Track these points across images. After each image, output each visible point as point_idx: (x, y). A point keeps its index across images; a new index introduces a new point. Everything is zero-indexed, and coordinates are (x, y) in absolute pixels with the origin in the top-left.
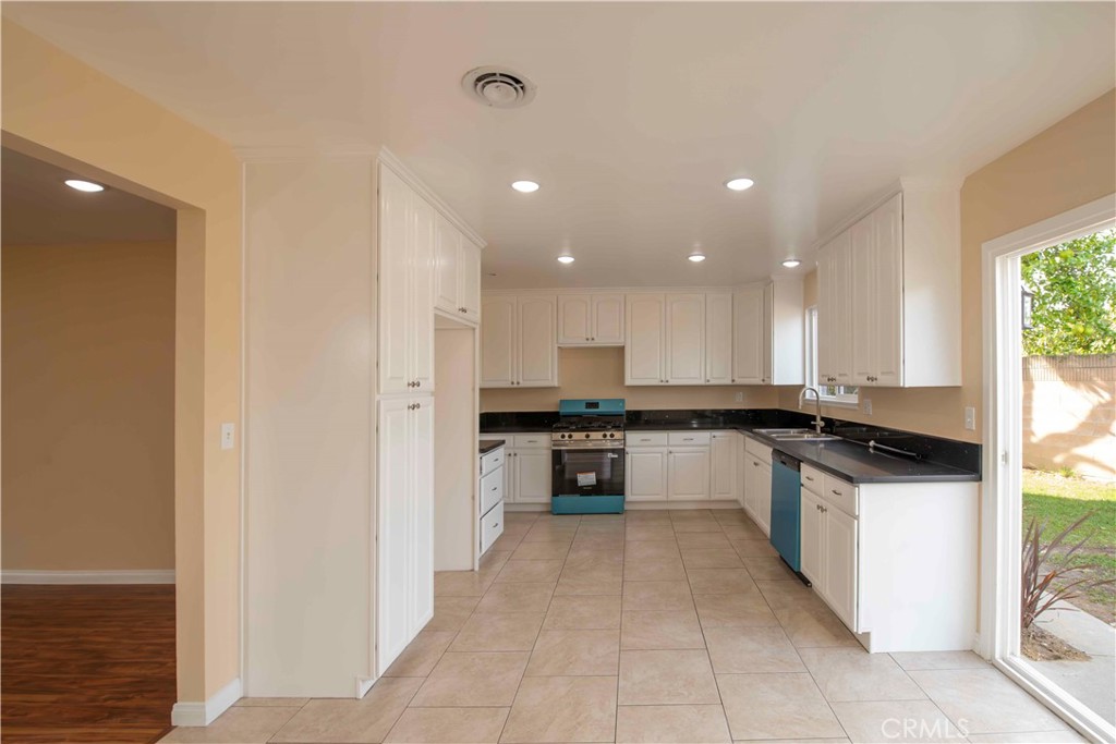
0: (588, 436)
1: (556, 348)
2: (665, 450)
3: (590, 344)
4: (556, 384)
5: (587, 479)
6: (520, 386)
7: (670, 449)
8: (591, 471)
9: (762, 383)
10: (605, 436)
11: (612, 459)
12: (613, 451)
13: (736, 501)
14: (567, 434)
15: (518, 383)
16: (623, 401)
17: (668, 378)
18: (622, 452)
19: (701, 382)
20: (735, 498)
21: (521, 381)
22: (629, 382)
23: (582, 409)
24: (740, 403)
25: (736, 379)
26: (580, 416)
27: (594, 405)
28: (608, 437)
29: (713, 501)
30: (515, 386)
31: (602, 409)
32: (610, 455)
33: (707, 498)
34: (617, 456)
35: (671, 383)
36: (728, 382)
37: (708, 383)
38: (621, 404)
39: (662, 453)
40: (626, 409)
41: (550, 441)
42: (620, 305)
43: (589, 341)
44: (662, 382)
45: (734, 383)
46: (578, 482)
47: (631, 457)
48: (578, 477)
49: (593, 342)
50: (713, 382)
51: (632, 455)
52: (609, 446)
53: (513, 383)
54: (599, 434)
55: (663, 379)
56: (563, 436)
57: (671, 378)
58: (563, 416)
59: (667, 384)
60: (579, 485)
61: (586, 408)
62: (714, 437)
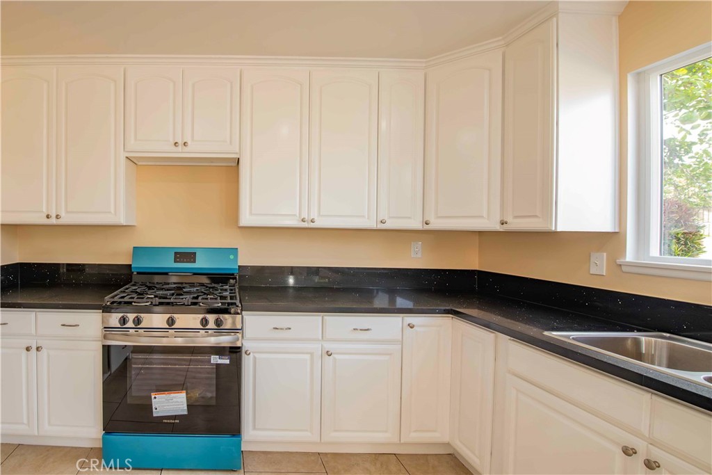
0: (171, 322)
1: (123, 161)
2: (316, 347)
3: (180, 153)
4: (123, 221)
5: (170, 404)
6: (60, 222)
7: (329, 346)
9: (498, 228)
10: (205, 322)
11: (218, 365)
12: (219, 351)
14: (131, 316)
15: (57, 217)
16: (234, 251)
17: (314, 215)
18: (235, 351)
19: (371, 224)
20: (447, 440)
21: (63, 214)
22: (246, 219)
23: (169, 263)
25: (432, 220)
26: (163, 277)
27: (189, 256)
28: (212, 325)
30: (53, 221)
31: (201, 263)
32: (215, 359)
33: (394, 439)
34: (227, 362)
35: (317, 224)
36: (416, 224)
37: (381, 226)
38: (232, 257)
39: (312, 354)
40: (241, 263)
41: (100, 327)
42: (232, 87)
43: (180, 148)
44: (303, 220)
45: (427, 227)
46: (154, 410)
47: (255, 358)
48: (153, 400)
49: (186, 149)
50: (391, 224)
51: (257, 355)
52: (212, 341)
53: (48, 217)
54: (195, 319)
55: (305, 215)
56: (124, 321)
57: (319, 215)
58: (138, 273)
59: (312, 225)
60: (155, 415)
61: (175, 261)
62: (411, 326)
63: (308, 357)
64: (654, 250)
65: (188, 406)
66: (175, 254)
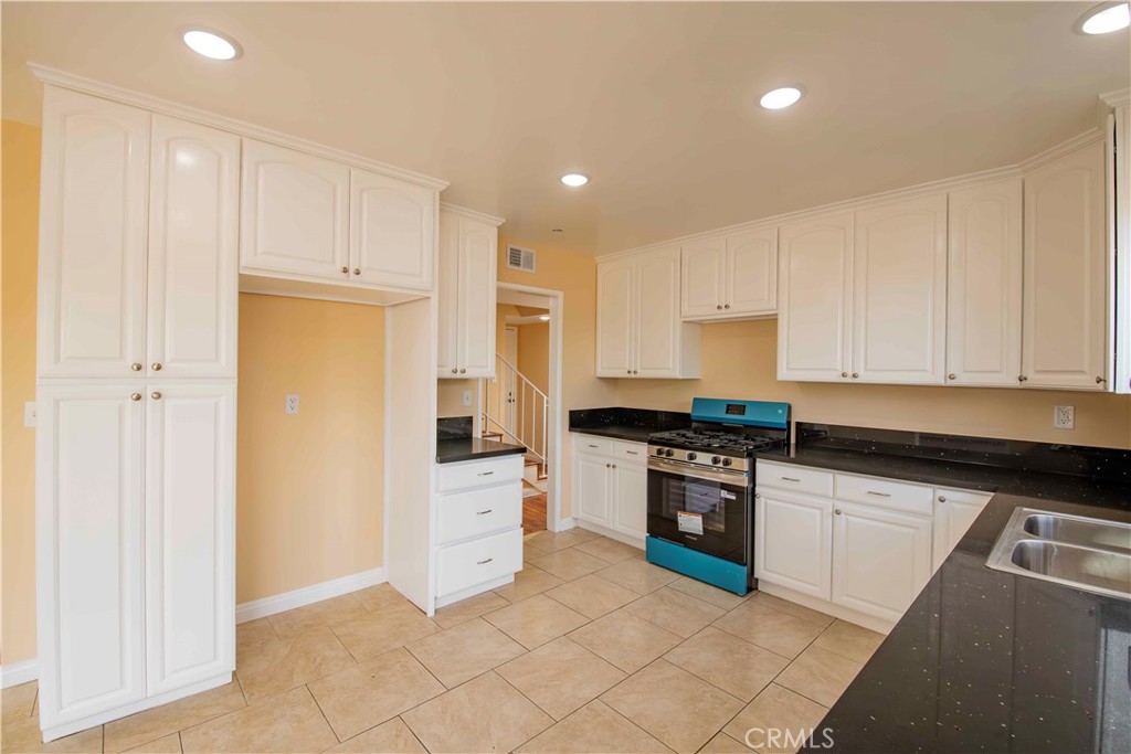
0: (691, 457)
1: (679, 324)
2: (829, 505)
4: (679, 376)
5: (691, 523)
6: (637, 376)
7: (839, 506)
8: (697, 513)
10: (715, 461)
11: (727, 500)
12: (727, 487)
15: (635, 372)
17: (858, 370)
18: (748, 493)
21: (639, 369)
22: (783, 374)
23: (720, 414)
26: (719, 424)
27: (740, 408)
28: (722, 464)
30: (633, 375)
32: (724, 494)
34: (734, 498)
35: (862, 380)
39: (821, 509)
41: (647, 455)
42: (770, 247)
43: (722, 310)
44: (843, 375)
46: (679, 526)
47: (765, 503)
48: (679, 518)
49: (728, 311)
50: (968, 380)
51: (767, 501)
52: (724, 478)
53: (629, 372)
54: (709, 457)
55: (847, 370)
56: (660, 452)
57: (866, 369)
59: (856, 381)
60: (679, 530)
61: (727, 412)
62: (942, 500)
63: (818, 512)
65: (703, 528)
66: (728, 406)
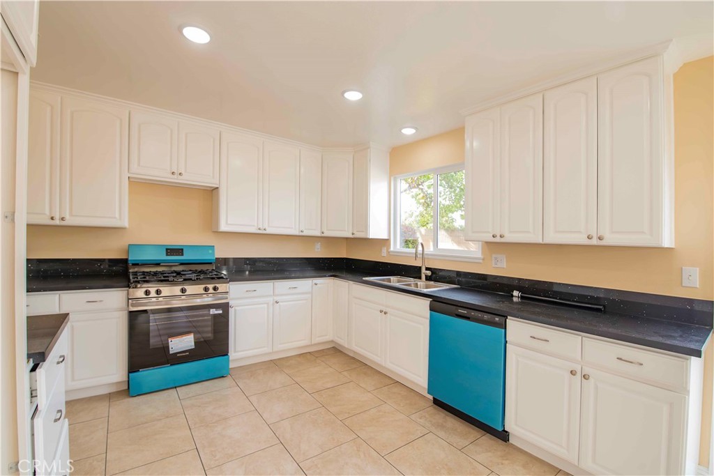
0: (183, 291)
1: (126, 179)
2: (271, 300)
3: (176, 179)
4: (126, 225)
5: (182, 343)
7: (277, 298)
8: (188, 333)
9: (351, 236)
10: (206, 289)
11: (215, 316)
12: (215, 306)
13: (332, 341)
15: (63, 219)
16: (212, 247)
17: (266, 226)
18: (225, 307)
19: (296, 232)
20: (331, 339)
22: (223, 227)
23: (163, 256)
24: (318, 252)
25: (325, 231)
27: (178, 251)
28: (211, 291)
29: (315, 344)
31: (187, 256)
32: (213, 311)
33: (310, 343)
34: (221, 312)
35: (268, 231)
36: (318, 234)
37: (301, 234)
38: (210, 251)
39: (268, 304)
40: (216, 256)
41: (125, 299)
42: (214, 141)
43: (175, 176)
44: (259, 229)
45: (323, 235)
46: (170, 349)
47: (235, 310)
48: (170, 343)
49: (181, 177)
50: (306, 233)
51: (236, 308)
54: (199, 288)
55: (261, 226)
56: (147, 293)
57: (269, 226)
58: (134, 265)
59: (264, 232)
60: (171, 353)
61: (167, 255)
62: (316, 284)
63: (266, 305)
64: (398, 247)
65: (195, 343)
66: (167, 249)
